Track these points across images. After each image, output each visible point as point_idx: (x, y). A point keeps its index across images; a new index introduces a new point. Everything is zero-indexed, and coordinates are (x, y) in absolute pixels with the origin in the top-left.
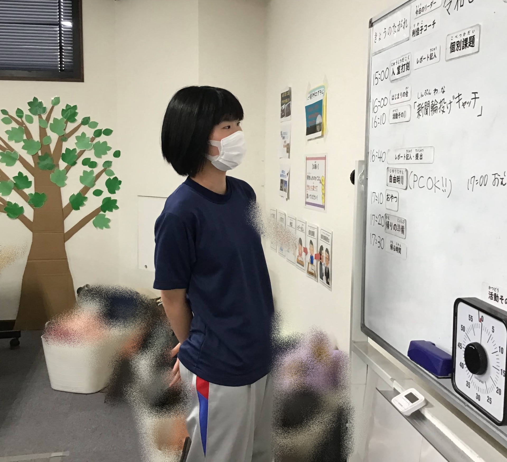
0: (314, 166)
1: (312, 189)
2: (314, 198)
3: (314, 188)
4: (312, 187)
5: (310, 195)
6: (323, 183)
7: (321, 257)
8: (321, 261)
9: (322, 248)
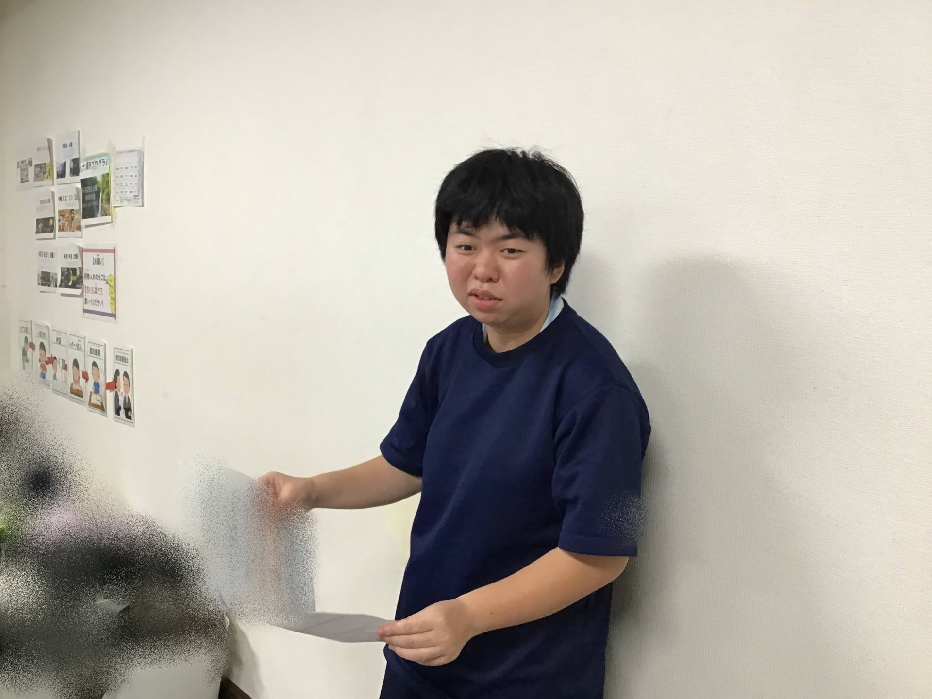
0: (96, 261)
1: (93, 291)
2: (97, 303)
3: (96, 291)
4: (94, 290)
5: (91, 300)
6: (112, 284)
7: (116, 385)
8: (117, 390)
9: (119, 373)
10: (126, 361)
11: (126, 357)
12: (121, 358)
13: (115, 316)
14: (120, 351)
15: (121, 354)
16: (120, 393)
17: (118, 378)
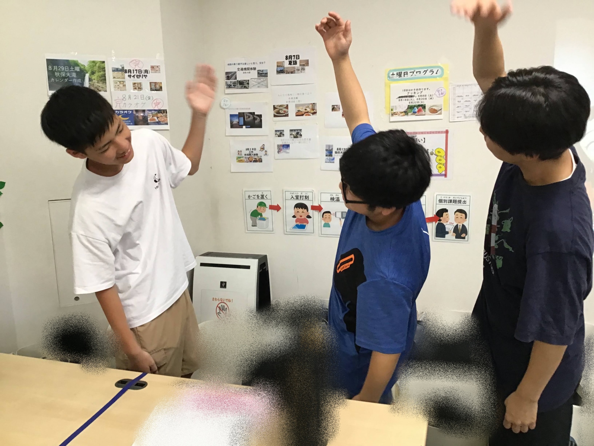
7: (441, 218)
8: (441, 222)
9: (446, 211)
10: (462, 203)
11: (463, 200)
12: (451, 201)
13: (445, 175)
14: (450, 196)
15: (452, 198)
16: (448, 223)
17: (445, 214)
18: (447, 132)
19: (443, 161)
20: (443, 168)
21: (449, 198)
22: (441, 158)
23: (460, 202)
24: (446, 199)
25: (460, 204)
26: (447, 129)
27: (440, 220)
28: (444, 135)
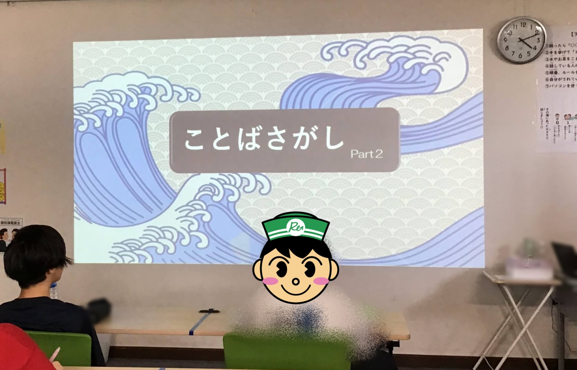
7: (3, 236)
8: (3, 239)
9: (5, 230)
10: (17, 224)
11: (17, 222)
12: (9, 223)
13: (5, 203)
14: (9, 219)
15: (10, 221)
16: (8, 240)
17: (5, 233)
18: (5, 170)
19: (3, 192)
20: (3, 196)
21: (8, 220)
22: (2, 190)
23: (15, 223)
24: (6, 221)
25: (15, 225)
26: (5, 168)
27: (2, 238)
28: (3, 172)
